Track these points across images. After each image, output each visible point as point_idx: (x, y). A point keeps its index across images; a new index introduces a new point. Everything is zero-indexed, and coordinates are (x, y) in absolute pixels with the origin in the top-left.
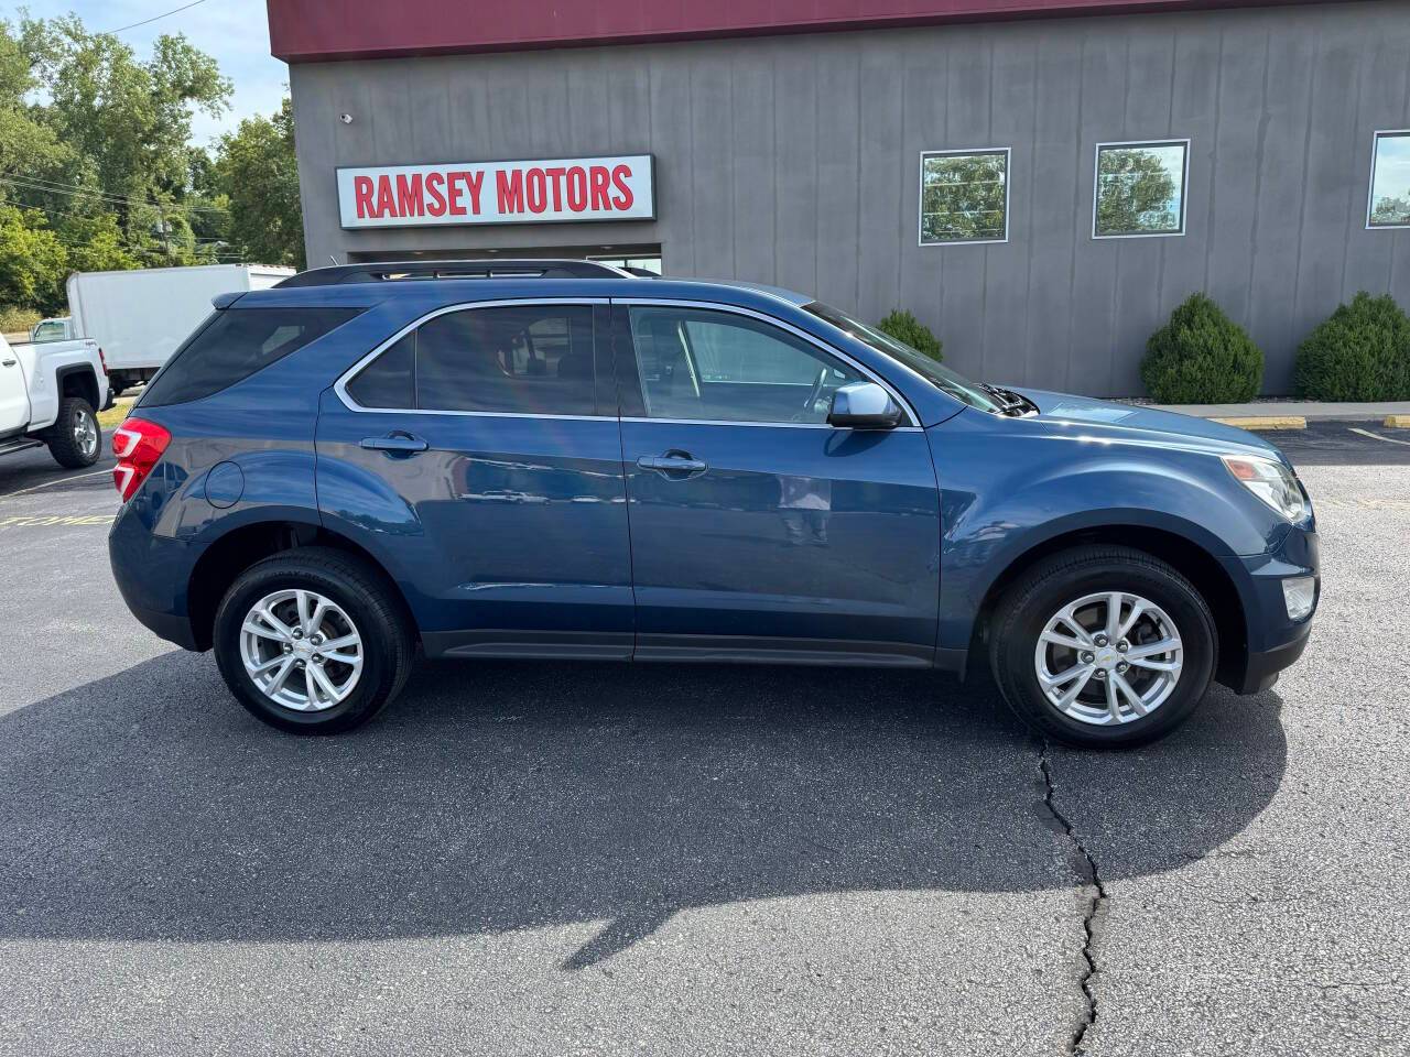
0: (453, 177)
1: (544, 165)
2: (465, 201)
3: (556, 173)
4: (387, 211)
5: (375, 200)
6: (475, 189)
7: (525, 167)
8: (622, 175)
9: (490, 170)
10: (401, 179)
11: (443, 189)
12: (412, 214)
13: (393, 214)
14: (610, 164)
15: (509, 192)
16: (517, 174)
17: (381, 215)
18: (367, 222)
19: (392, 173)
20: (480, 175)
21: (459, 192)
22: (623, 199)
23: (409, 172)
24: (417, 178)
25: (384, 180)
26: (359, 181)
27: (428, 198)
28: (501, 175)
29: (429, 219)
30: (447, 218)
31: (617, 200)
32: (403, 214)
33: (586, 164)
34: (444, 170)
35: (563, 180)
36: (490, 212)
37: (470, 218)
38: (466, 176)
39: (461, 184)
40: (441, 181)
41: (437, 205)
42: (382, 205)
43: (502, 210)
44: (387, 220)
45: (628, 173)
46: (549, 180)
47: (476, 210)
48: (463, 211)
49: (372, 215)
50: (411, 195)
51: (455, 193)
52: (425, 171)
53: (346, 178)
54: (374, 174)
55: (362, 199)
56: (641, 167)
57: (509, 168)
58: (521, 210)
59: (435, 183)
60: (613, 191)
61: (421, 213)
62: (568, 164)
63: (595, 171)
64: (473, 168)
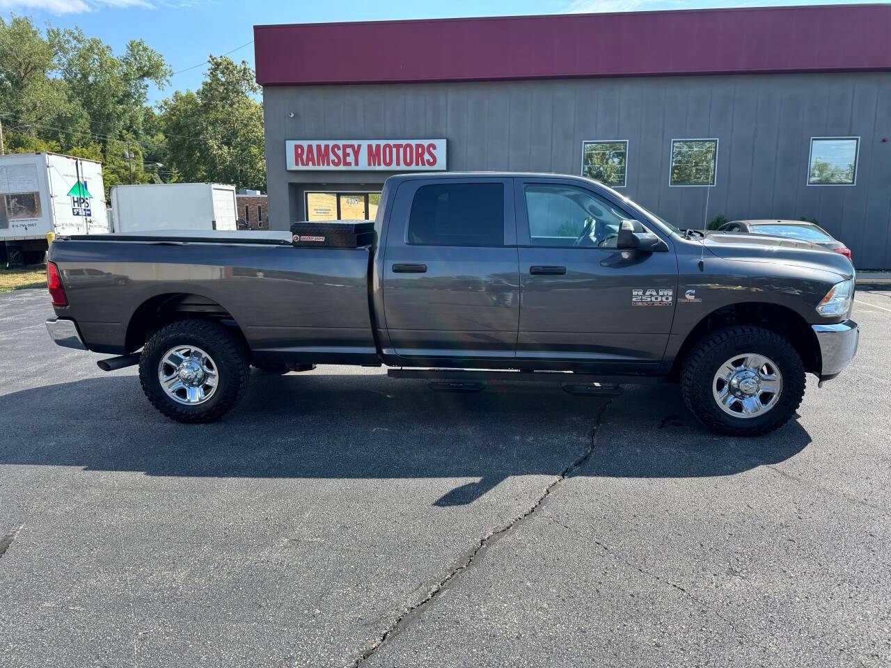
0: (345, 147)
1: (392, 142)
2: (351, 159)
3: (398, 147)
4: (310, 163)
5: (305, 157)
6: (356, 154)
7: (382, 143)
8: (431, 149)
9: (364, 144)
10: (319, 147)
11: (340, 153)
12: (323, 165)
13: (314, 164)
14: (426, 143)
15: (374, 155)
16: (378, 146)
17: (307, 164)
18: (301, 168)
19: (314, 143)
20: (359, 146)
21: (348, 155)
22: (431, 160)
23: (323, 143)
24: (327, 146)
25: (310, 147)
26: (297, 147)
27: (332, 157)
28: (370, 147)
29: (332, 168)
30: (341, 168)
31: (428, 161)
32: (319, 164)
33: (413, 143)
34: (341, 143)
35: (401, 150)
36: (364, 165)
37: (353, 168)
38: (352, 146)
39: (349, 150)
40: (339, 149)
41: (336, 161)
42: (308, 160)
43: (369, 164)
44: (311, 167)
45: (434, 148)
46: (394, 150)
47: (357, 164)
48: (349, 164)
49: (303, 164)
50: (323, 155)
51: (346, 155)
52: (331, 143)
53: (290, 145)
54: (305, 144)
55: (298, 156)
56: (441, 145)
57: (374, 143)
58: (379, 164)
59: (336, 149)
60: (427, 157)
61: (328, 164)
62: (404, 142)
63: (418, 146)
64: (356, 143)
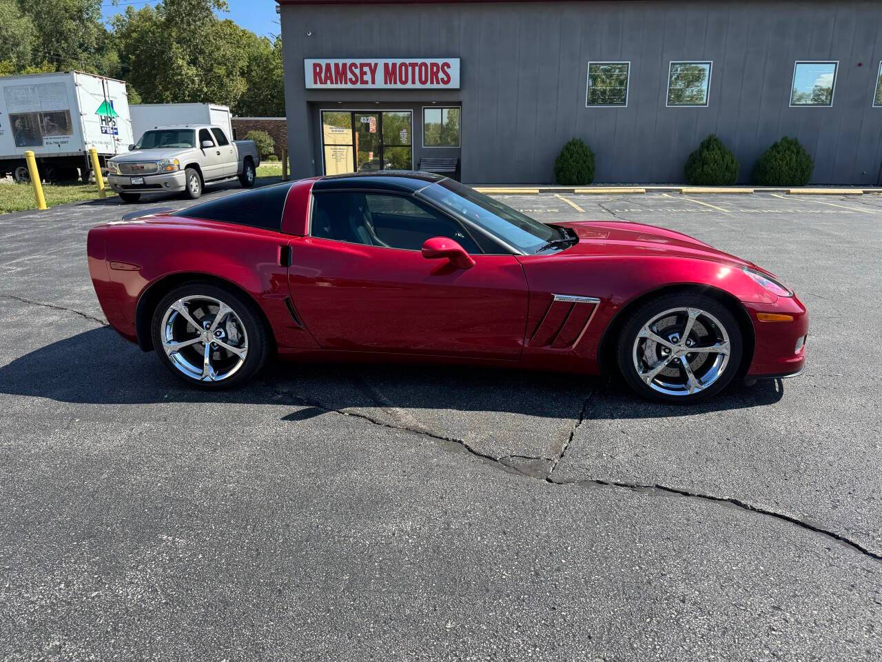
0: (362, 65)
1: (408, 61)
2: (368, 77)
3: (414, 65)
4: (329, 81)
5: (323, 75)
6: (373, 72)
7: (398, 61)
8: (446, 68)
9: (381, 62)
10: (337, 65)
11: (357, 71)
13: (332, 83)
14: (440, 61)
15: (390, 74)
16: (394, 65)
17: (326, 83)
18: (319, 86)
19: (332, 62)
20: (376, 65)
21: (365, 73)
22: (446, 79)
23: (341, 62)
24: (344, 65)
25: (328, 66)
26: (315, 65)
27: (350, 75)
28: (386, 65)
29: (349, 86)
30: (359, 86)
31: (442, 79)
32: (337, 83)
33: (428, 61)
34: (358, 62)
35: (417, 69)
36: (380, 83)
37: (370, 86)
38: (369, 65)
39: (366, 69)
40: (356, 67)
41: (354, 79)
42: (326, 78)
43: (386, 83)
44: (329, 86)
45: (449, 66)
46: (410, 69)
47: (373, 82)
48: (366, 82)
49: (321, 83)
50: (341, 74)
51: (363, 73)
52: (349, 62)
53: (309, 64)
54: (323, 62)
55: (317, 75)
56: (455, 63)
57: (390, 61)
58: (395, 83)
59: (353, 68)
60: (441, 75)
61: (346, 83)
62: (419, 61)
63: (433, 65)
64: (372, 61)
